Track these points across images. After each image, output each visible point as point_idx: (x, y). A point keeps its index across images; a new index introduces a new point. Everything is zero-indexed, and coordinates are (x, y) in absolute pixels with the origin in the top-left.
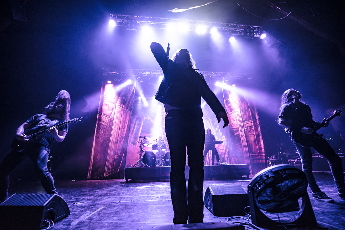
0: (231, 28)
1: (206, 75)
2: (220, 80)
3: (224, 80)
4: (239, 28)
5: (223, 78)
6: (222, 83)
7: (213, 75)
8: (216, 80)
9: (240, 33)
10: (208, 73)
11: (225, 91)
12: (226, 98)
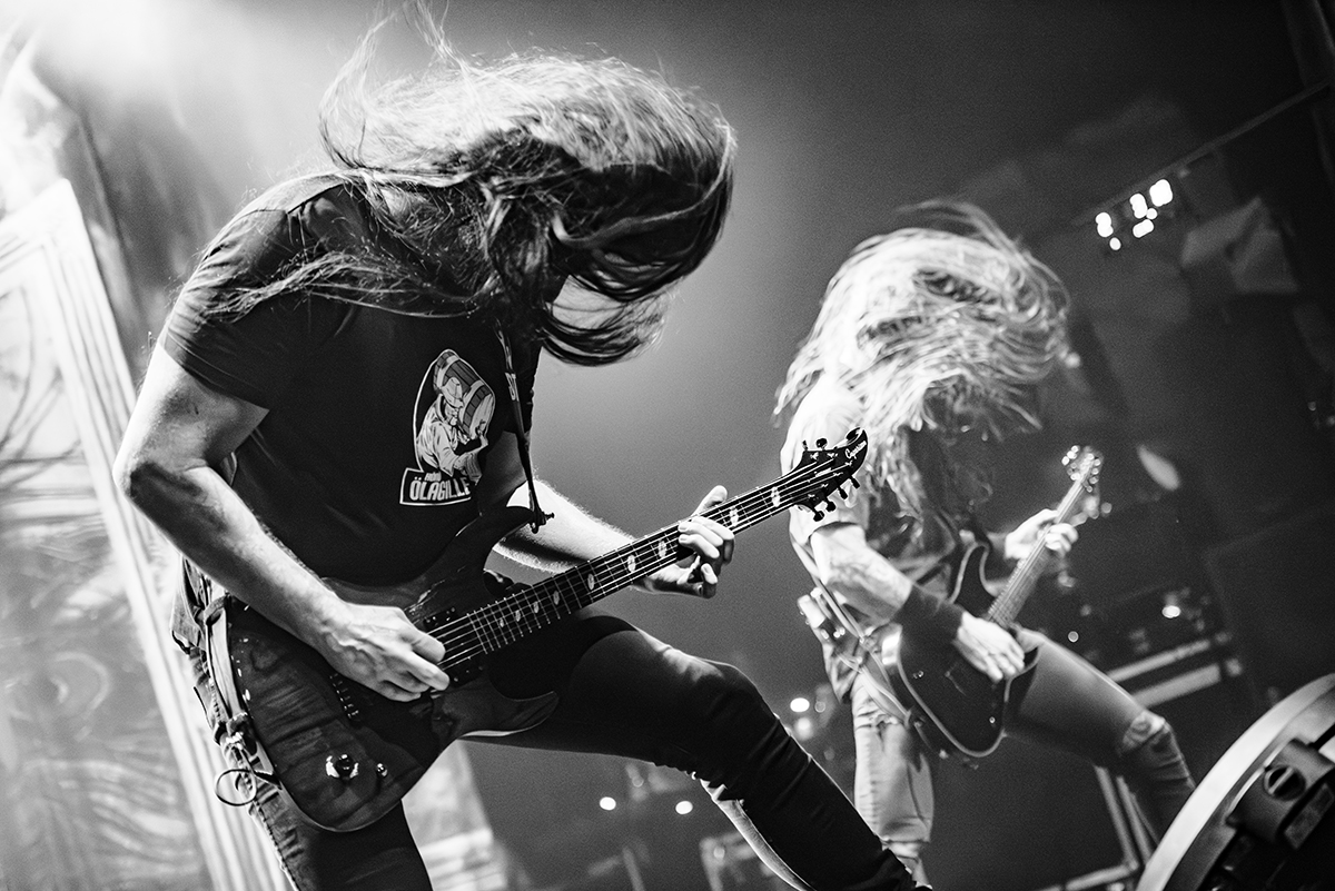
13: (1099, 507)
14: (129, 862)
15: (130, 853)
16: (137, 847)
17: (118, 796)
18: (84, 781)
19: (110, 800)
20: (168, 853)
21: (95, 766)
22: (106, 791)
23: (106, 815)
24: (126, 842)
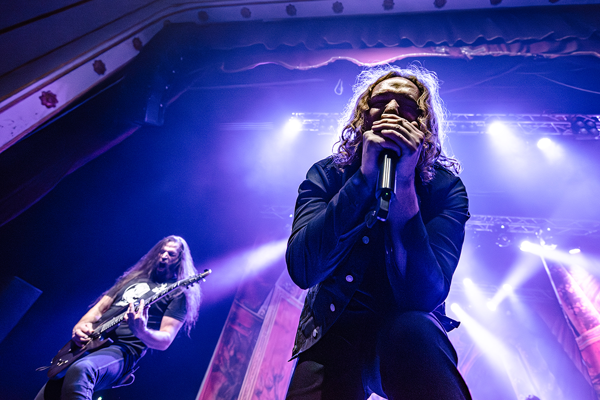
0: (536, 123)
1: (491, 223)
2: (533, 238)
3: (543, 236)
4: (556, 121)
5: (538, 231)
6: (539, 244)
7: (510, 224)
8: (523, 236)
9: (562, 131)
10: (494, 219)
11: (553, 266)
12: (561, 286)
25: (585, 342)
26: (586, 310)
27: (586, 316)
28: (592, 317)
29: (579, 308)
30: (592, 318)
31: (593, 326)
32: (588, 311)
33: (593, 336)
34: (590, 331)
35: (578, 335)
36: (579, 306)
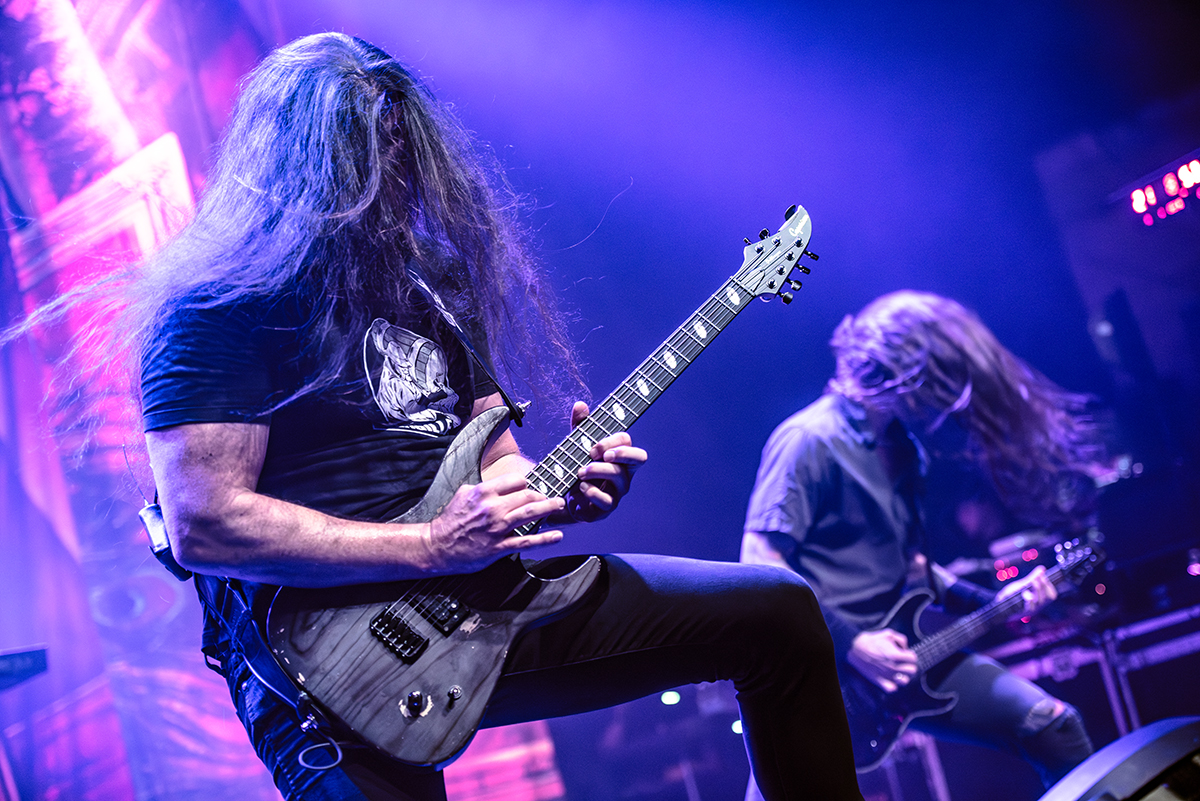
13: (1131, 468)
14: (191, 764)
15: (194, 755)
16: (200, 749)
17: (184, 701)
18: (155, 687)
19: (178, 706)
20: (231, 756)
21: (166, 675)
22: (174, 698)
23: (172, 719)
24: (190, 745)
25: (40, 260)
26: (69, 101)
27: (64, 133)
28: (92, 133)
29: (41, 95)
30: (87, 143)
31: (89, 180)
32: (79, 104)
33: (78, 225)
34: (69, 205)
35: (22, 225)
36: (44, 84)
